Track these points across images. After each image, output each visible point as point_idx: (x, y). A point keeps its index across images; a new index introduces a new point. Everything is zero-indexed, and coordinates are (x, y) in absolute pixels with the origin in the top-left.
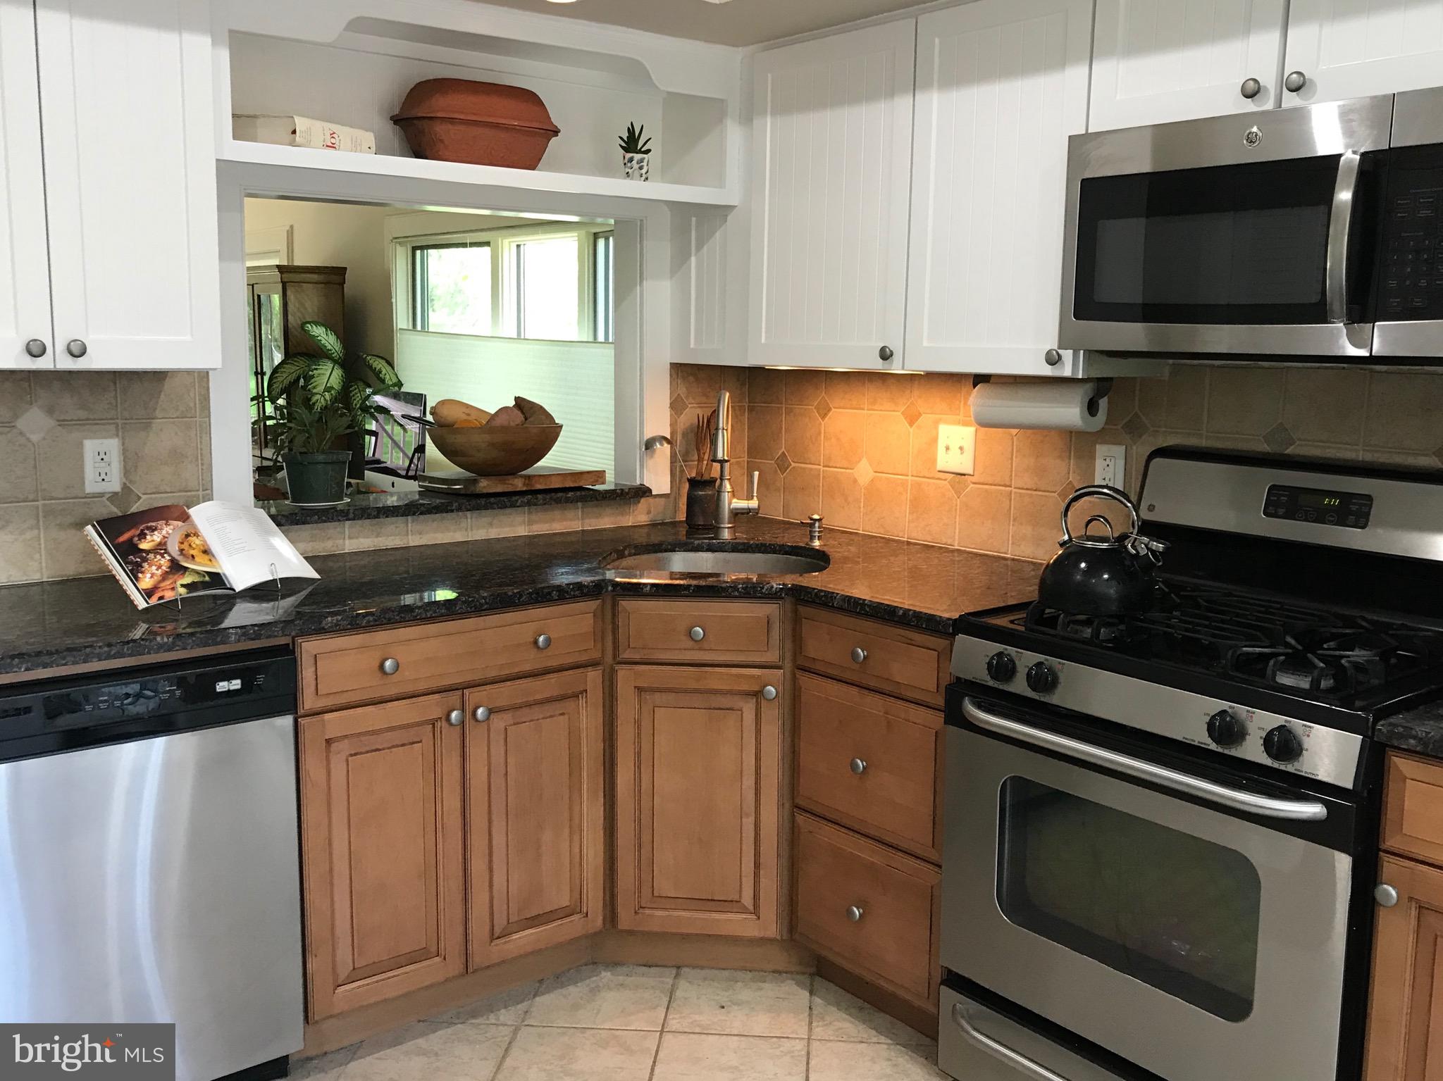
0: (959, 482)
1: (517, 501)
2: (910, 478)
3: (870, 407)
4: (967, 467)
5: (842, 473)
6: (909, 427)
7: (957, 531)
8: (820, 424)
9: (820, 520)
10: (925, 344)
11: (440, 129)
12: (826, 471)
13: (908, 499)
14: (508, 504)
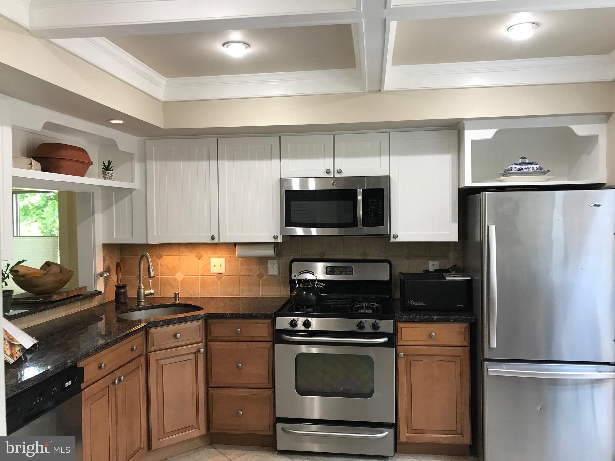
0: (220, 276)
1: (66, 302)
2: (199, 276)
3: (180, 254)
4: (223, 271)
5: (169, 278)
6: (198, 260)
7: (220, 291)
8: (158, 261)
9: (178, 294)
10: (227, 234)
11: (63, 163)
12: (162, 278)
13: (199, 283)
14: (64, 304)
